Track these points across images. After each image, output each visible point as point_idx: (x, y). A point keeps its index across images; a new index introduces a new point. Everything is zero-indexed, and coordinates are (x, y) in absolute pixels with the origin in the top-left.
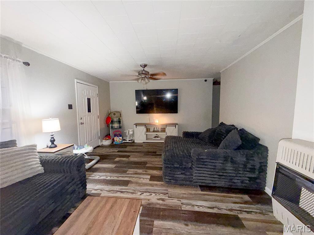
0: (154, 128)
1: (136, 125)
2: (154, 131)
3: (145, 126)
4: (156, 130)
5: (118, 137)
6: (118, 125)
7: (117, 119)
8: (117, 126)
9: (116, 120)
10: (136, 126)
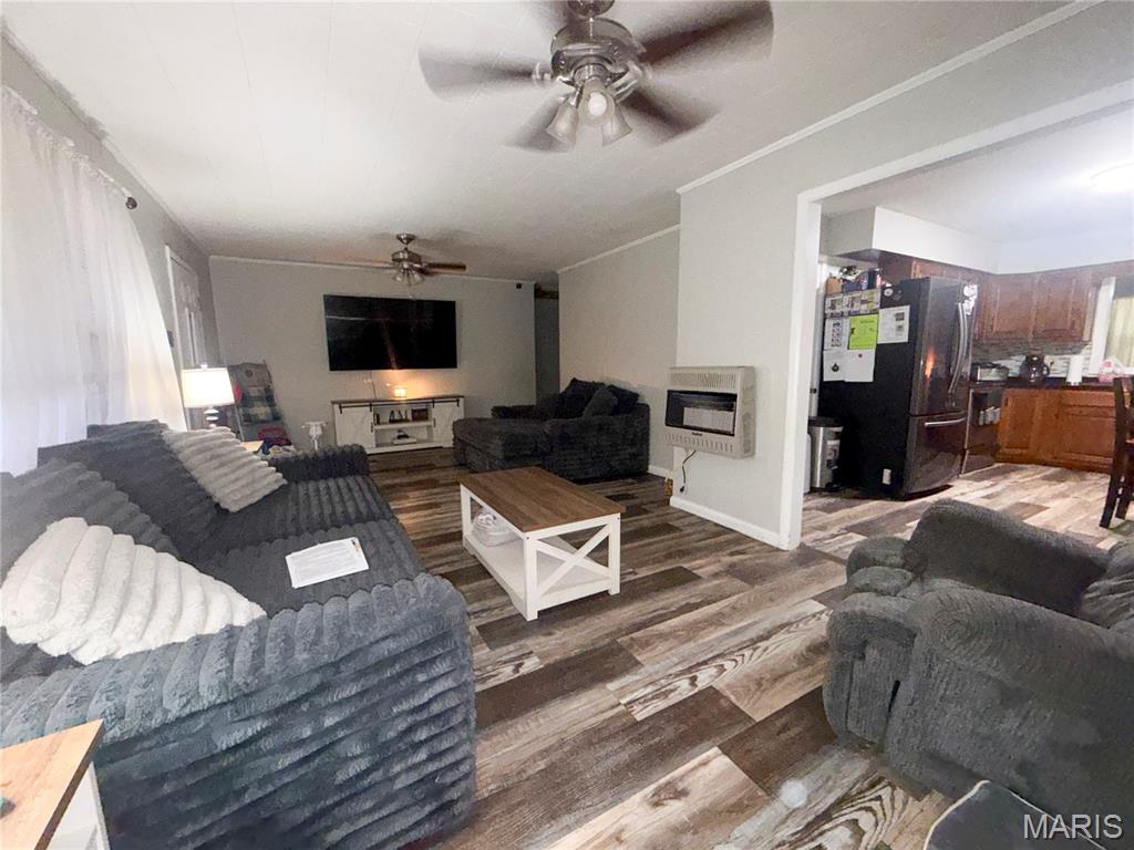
0: (392, 412)
1: (342, 405)
2: (393, 421)
3: (371, 405)
4: (397, 417)
5: (280, 445)
6: (268, 409)
7: (259, 391)
8: (266, 414)
9: (257, 394)
10: (340, 407)
